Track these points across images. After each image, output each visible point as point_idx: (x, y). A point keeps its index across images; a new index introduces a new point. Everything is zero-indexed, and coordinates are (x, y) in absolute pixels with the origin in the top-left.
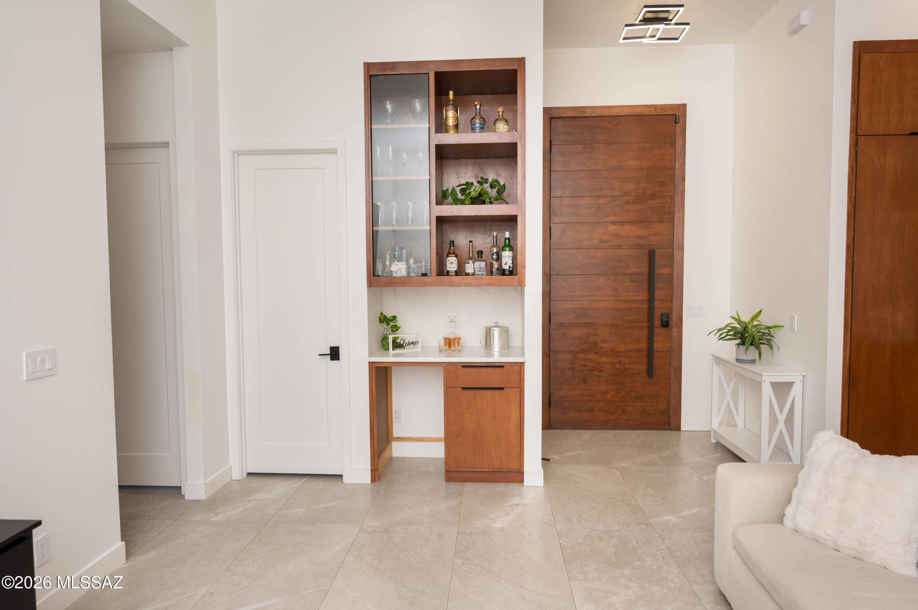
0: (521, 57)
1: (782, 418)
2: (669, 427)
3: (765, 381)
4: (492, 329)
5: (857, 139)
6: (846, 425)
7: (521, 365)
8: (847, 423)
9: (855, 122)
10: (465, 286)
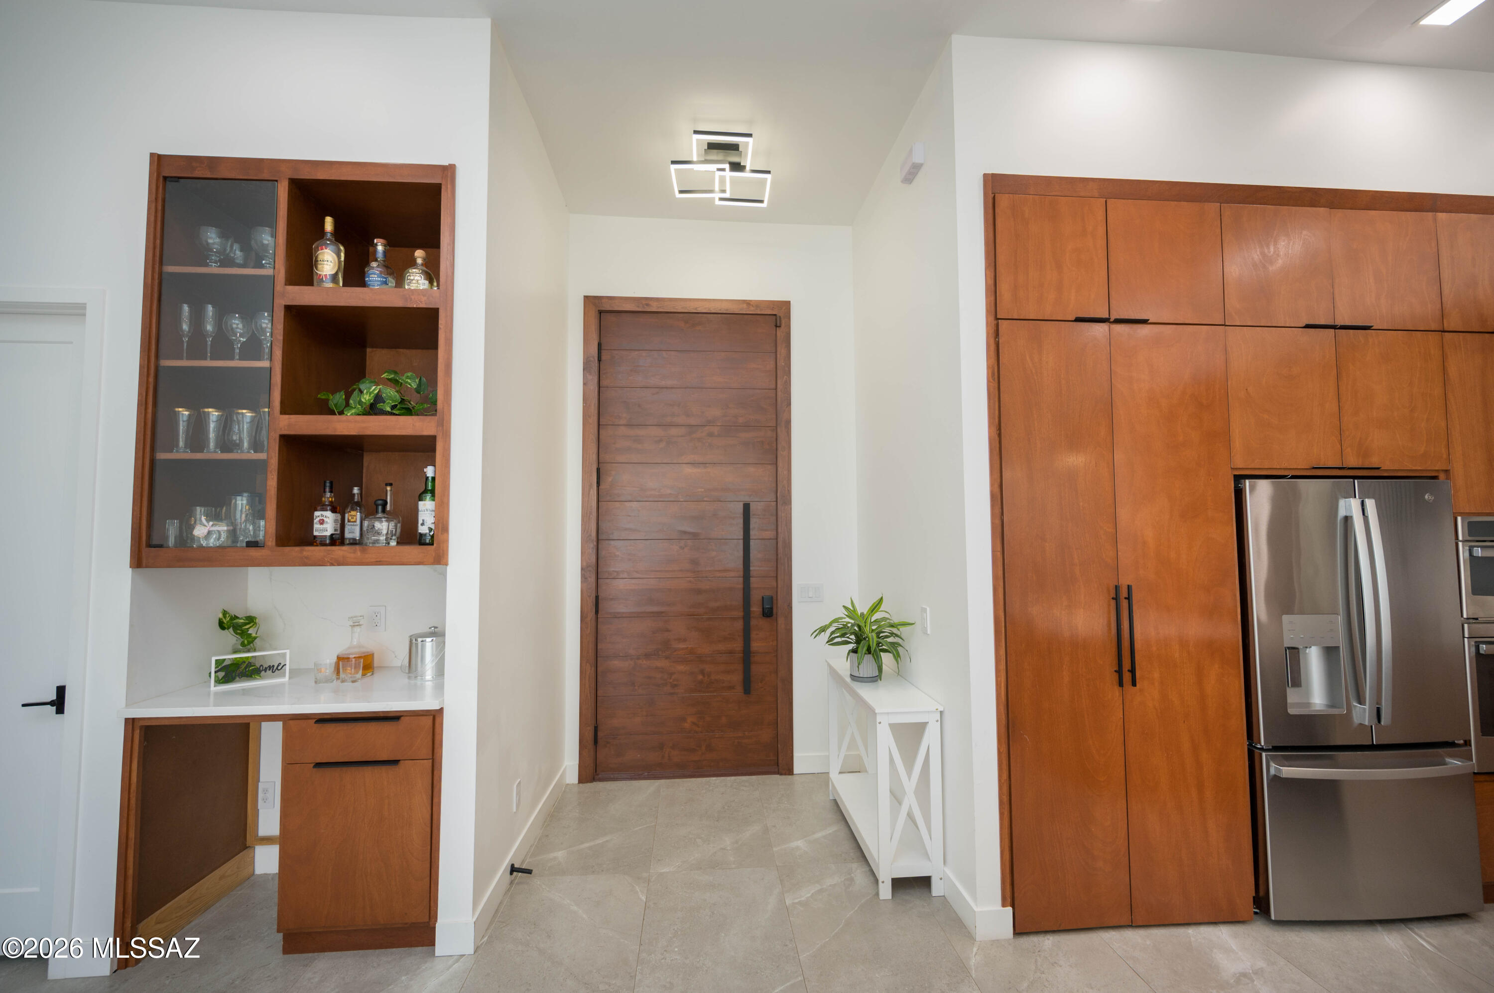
0: (447, 164)
1: (910, 785)
2: (776, 770)
3: (880, 723)
4: (420, 640)
5: (997, 325)
6: (1007, 807)
7: (435, 717)
8: (1008, 802)
9: (993, 298)
10: (332, 565)
